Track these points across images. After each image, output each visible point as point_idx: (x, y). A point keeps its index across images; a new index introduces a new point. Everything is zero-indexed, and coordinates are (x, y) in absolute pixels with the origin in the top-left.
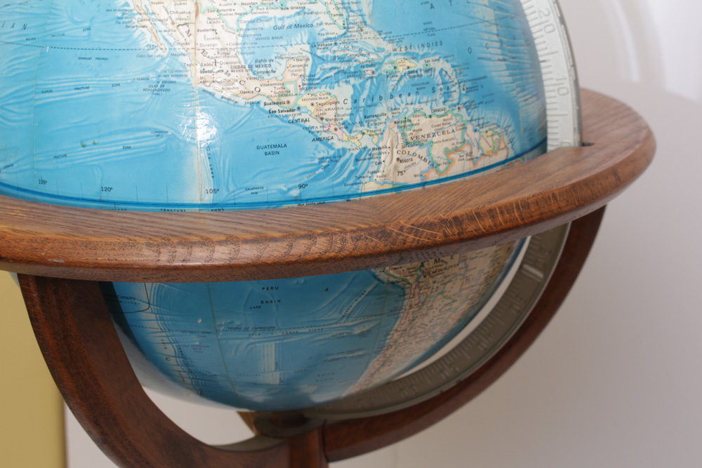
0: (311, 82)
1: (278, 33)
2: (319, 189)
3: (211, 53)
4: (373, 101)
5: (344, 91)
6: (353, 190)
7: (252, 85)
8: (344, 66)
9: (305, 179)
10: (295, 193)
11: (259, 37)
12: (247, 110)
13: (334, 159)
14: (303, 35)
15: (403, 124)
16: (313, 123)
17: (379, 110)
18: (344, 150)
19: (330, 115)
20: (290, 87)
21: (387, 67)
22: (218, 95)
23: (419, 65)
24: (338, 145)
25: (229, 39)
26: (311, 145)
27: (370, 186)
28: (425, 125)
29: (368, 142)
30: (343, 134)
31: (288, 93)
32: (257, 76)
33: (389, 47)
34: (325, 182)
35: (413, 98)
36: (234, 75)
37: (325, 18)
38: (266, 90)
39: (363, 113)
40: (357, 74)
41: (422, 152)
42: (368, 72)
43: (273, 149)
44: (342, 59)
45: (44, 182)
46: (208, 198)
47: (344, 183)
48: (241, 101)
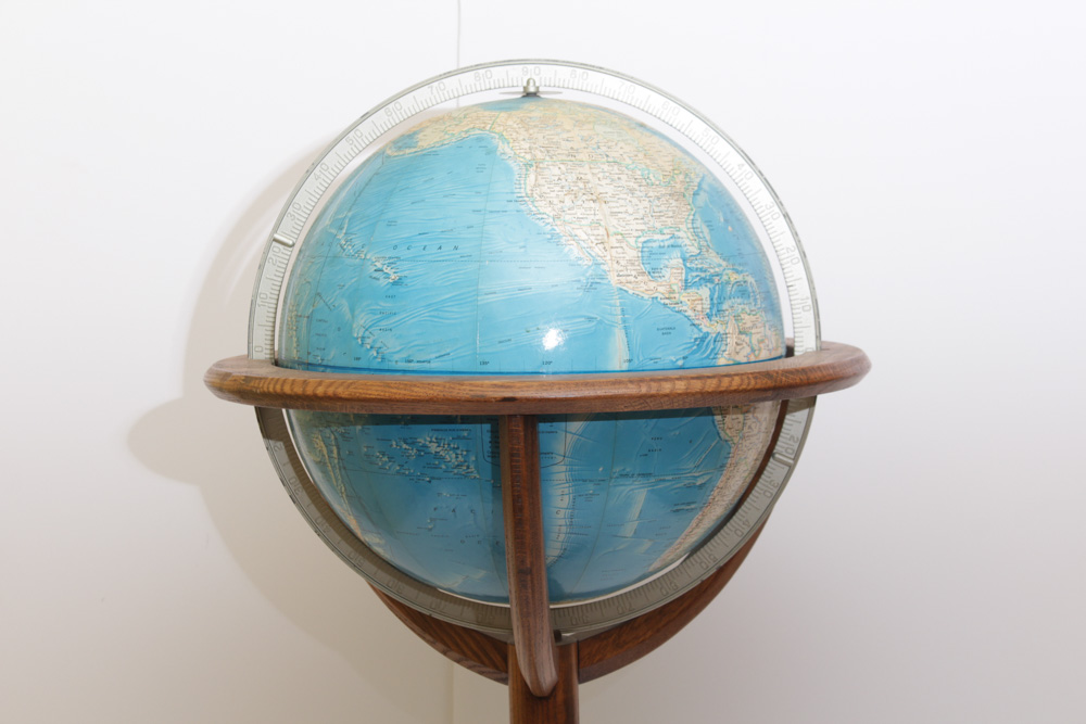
0: (687, 285)
1: (662, 250)
2: (694, 360)
3: (623, 262)
4: (721, 300)
5: (705, 292)
6: (712, 363)
7: (652, 285)
8: (703, 275)
9: (686, 353)
10: (680, 363)
11: (651, 253)
12: (650, 302)
13: (703, 339)
14: (676, 253)
15: (737, 318)
16: (690, 313)
17: (725, 306)
18: (708, 333)
19: (699, 308)
20: (675, 287)
21: (725, 278)
22: (631, 292)
23: (739, 278)
24: (705, 330)
25: (632, 254)
26: (690, 328)
27: (722, 361)
28: (748, 320)
29: (720, 328)
30: (706, 321)
31: (673, 292)
32: (654, 279)
33: (724, 264)
34: (697, 356)
35: (739, 300)
36: (640, 278)
37: (687, 242)
38: (661, 289)
39: (716, 310)
40: (710, 281)
41: (747, 339)
42: (716, 279)
43: (668, 331)
44: (701, 270)
45: (485, 363)
46: (625, 366)
47: (707, 357)
48: (646, 297)
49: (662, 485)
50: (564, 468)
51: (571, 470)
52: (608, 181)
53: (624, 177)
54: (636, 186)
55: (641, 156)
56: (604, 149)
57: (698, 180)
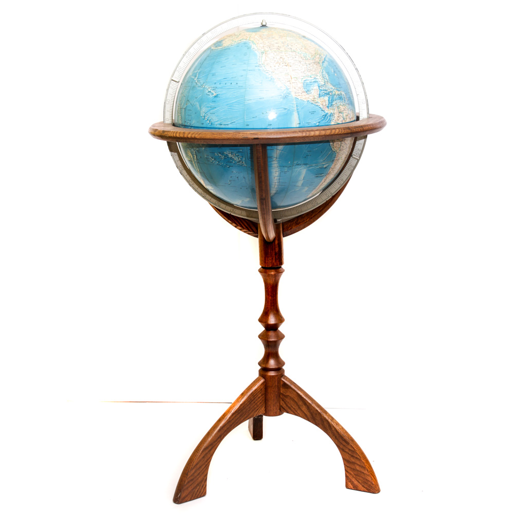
0: (320, 96)
1: (311, 83)
2: (322, 123)
3: (297, 88)
4: (332, 101)
5: (326, 98)
6: (329, 124)
7: (307, 96)
8: (326, 92)
9: (320, 121)
10: (317, 124)
11: (307, 85)
12: (306, 103)
13: (326, 115)
14: (316, 84)
15: (338, 107)
16: (321, 106)
17: (334, 103)
18: (327, 113)
19: (324, 104)
20: (315, 97)
21: (334, 93)
22: (300, 99)
23: (339, 93)
24: (326, 112)
25: (300, 85)
26: (321, 112)
27: (333, 123)
28: (342, 108)
29: (332, 111)
30: (327, 109)
31: (315, 98)
32: (308, 94)
33: (333, 88)
34: (324, 121)
35: (339, 101)
36: (303, 94)
37: (320, 80)
38: (311, 98)
39: (330, 105)
40: (328, 94)
41: (342, 115)
42: (331, 93)
43: (313, 113)
44: (325, 90)
45: (248, 125)
46: (298, 126)
47: (327, 122)
48: (305, 101)
49: (311, 168)
50: (276, 162)
51: (279, 163)
52: (292, 58)
53: (297, 57)
54: (302, 60)
55: (303, 48)
56: (290, 46)
57: (324, 57)
